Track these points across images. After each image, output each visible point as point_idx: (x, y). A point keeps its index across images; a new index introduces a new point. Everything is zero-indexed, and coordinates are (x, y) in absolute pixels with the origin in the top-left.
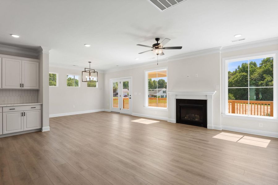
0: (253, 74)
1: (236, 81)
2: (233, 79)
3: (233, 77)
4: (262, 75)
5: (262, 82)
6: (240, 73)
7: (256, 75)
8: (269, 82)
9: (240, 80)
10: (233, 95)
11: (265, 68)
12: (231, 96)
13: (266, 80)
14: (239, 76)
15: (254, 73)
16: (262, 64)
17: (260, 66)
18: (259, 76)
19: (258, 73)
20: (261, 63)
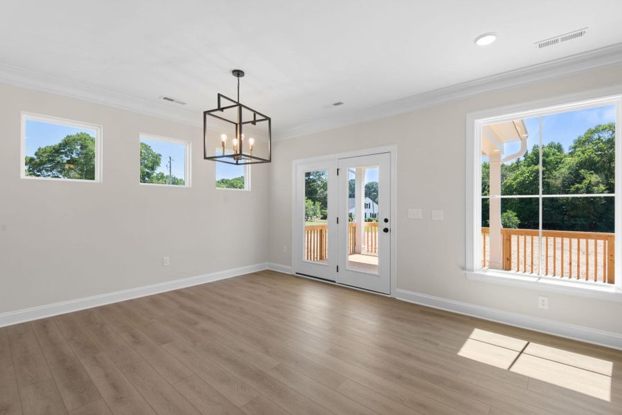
0: (558, 168)
1: (522, 184)
2: (515, 179)
3: (513, 175)
4: (577, 170)
5: (577, 185)
6: (528, 166)
7: (563, 170)
8: (594, 186)
9: (531, 182)
10: (515, 214)
11: (582, 156)
12: (510, 215)
13: (586, 181)
14: (528, 172)
15: (560, 165)
16: (575, 147)
17: (570, 151)
18: (570, 173)
19: (567, 167)
20: (573, 145)
